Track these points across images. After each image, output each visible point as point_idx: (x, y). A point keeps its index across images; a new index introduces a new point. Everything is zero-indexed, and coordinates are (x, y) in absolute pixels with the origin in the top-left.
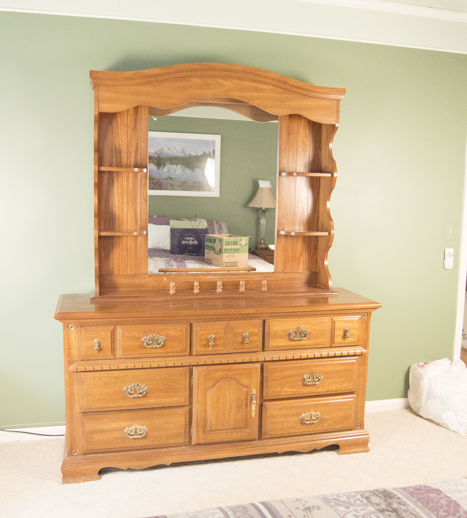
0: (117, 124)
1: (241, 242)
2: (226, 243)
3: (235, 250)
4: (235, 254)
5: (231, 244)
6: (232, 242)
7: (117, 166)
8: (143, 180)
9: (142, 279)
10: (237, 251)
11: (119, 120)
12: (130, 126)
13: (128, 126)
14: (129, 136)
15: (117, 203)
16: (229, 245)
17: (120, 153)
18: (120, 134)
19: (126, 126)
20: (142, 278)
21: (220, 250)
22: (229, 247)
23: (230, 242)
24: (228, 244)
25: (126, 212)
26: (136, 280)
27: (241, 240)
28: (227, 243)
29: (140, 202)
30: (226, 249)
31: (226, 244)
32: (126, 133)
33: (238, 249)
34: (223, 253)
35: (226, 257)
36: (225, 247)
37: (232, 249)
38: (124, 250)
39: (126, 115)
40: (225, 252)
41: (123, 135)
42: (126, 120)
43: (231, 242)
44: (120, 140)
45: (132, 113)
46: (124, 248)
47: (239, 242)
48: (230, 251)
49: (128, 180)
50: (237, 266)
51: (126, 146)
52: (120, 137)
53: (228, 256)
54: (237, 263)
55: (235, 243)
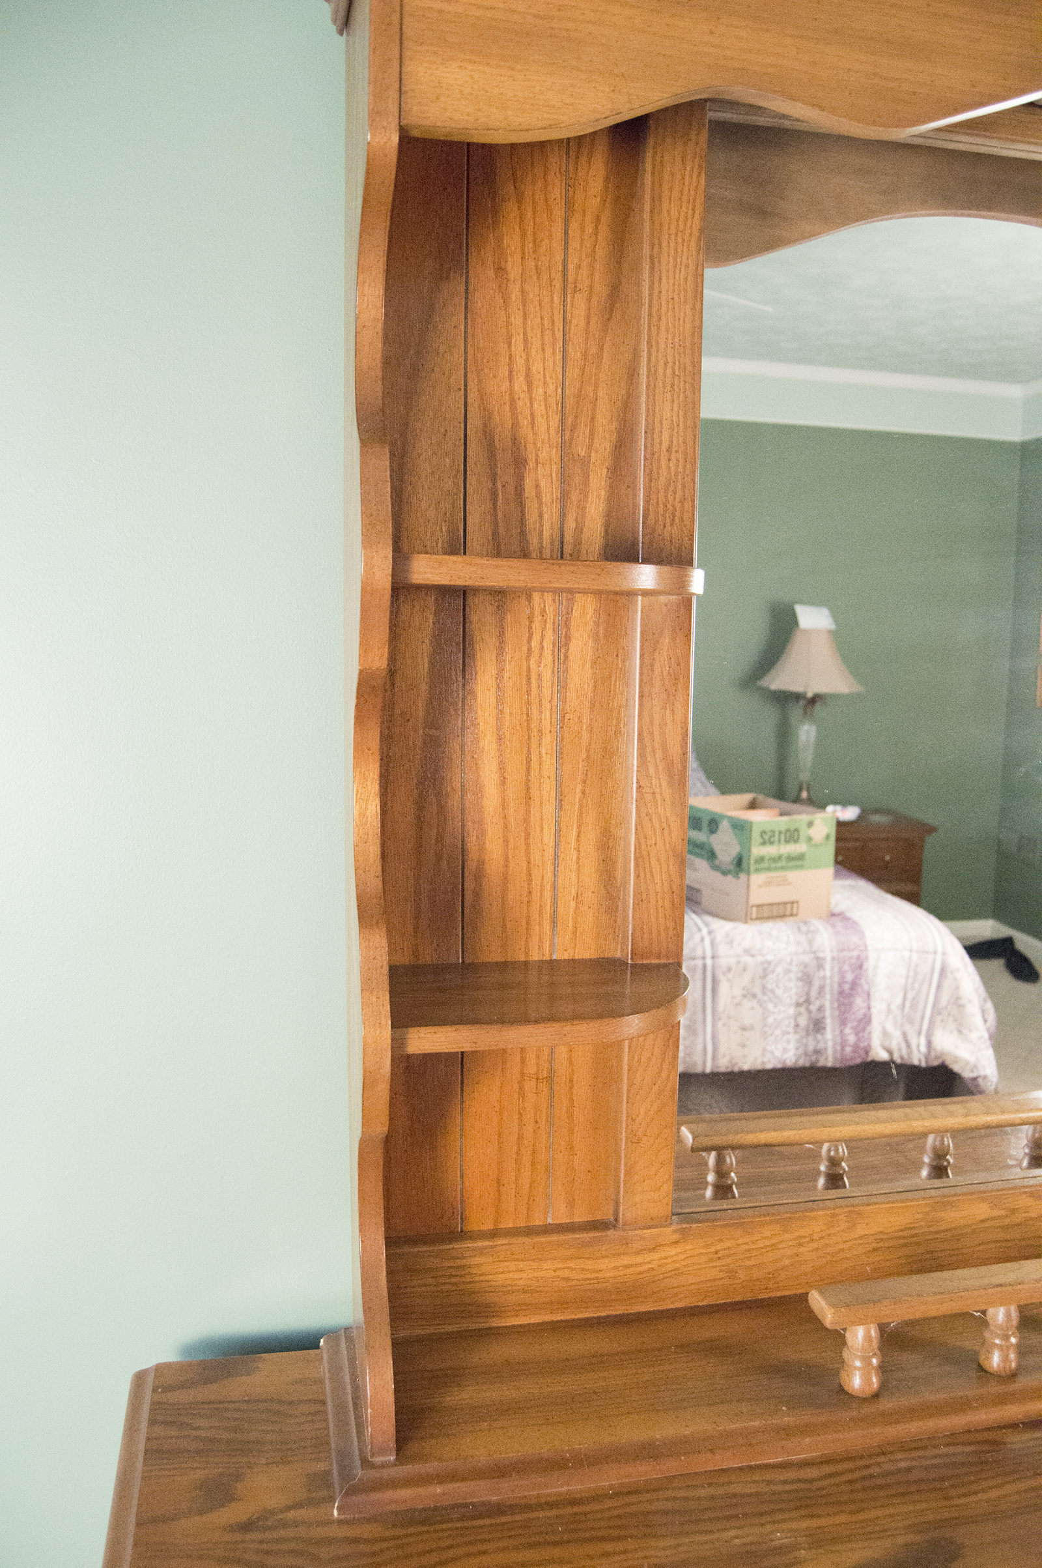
0: (500, 270)
1: (812, 832)
2: (762, 836)
3: (790, 858)
4: (792, 875)
5: (779, 841)
6: (780, 833)
7: (497, 551)
8: (666, 641)
9: (638, 1253)
10: (797, 861)
11: (512, 241)
12: (584, 284)
13: (570, 286)
14: (575, 353)
15: (491, 800)
16: (771, 843)
17: (519, 463)
18: (517, 341)
19: (558, 284)
20: (637, 1245)
21: (739, 863)
22: (770, 851)
23: (773, 832)
24: (768, 838)
25: (550, 852)
26: (603, 1264)
27: (810, 824)
28: (766, 837)
29: (639, 787)
30: (761, 859)
31: (761, 841)
32: (559, 335)
33: (801, 857)
34: (749, 873)
35: (760, 886)
36: (757, 851)
37: (780, 857)
38: (530, 1085)
39: (559, 213)
40: (757, 870)
41: (536, 344)
42: (557, 246)
43: (777, 836)
44: (520, 383)
45: (594, 203)
46: (531, 1069)
47: (804, 832)
48: (773, 865)
49: (563, 643)
50: (796, 915)
51: (555, 421)
52: (520, 363)
53: (768, 884)
54: (795, 905)
55: (792, 836)
